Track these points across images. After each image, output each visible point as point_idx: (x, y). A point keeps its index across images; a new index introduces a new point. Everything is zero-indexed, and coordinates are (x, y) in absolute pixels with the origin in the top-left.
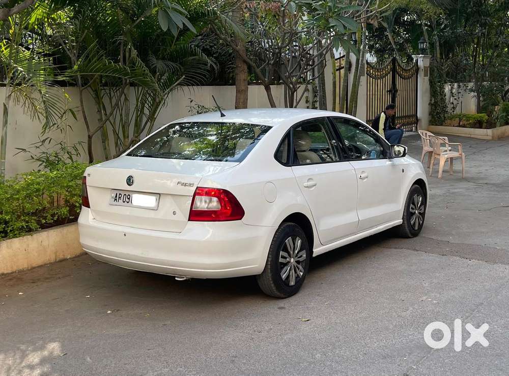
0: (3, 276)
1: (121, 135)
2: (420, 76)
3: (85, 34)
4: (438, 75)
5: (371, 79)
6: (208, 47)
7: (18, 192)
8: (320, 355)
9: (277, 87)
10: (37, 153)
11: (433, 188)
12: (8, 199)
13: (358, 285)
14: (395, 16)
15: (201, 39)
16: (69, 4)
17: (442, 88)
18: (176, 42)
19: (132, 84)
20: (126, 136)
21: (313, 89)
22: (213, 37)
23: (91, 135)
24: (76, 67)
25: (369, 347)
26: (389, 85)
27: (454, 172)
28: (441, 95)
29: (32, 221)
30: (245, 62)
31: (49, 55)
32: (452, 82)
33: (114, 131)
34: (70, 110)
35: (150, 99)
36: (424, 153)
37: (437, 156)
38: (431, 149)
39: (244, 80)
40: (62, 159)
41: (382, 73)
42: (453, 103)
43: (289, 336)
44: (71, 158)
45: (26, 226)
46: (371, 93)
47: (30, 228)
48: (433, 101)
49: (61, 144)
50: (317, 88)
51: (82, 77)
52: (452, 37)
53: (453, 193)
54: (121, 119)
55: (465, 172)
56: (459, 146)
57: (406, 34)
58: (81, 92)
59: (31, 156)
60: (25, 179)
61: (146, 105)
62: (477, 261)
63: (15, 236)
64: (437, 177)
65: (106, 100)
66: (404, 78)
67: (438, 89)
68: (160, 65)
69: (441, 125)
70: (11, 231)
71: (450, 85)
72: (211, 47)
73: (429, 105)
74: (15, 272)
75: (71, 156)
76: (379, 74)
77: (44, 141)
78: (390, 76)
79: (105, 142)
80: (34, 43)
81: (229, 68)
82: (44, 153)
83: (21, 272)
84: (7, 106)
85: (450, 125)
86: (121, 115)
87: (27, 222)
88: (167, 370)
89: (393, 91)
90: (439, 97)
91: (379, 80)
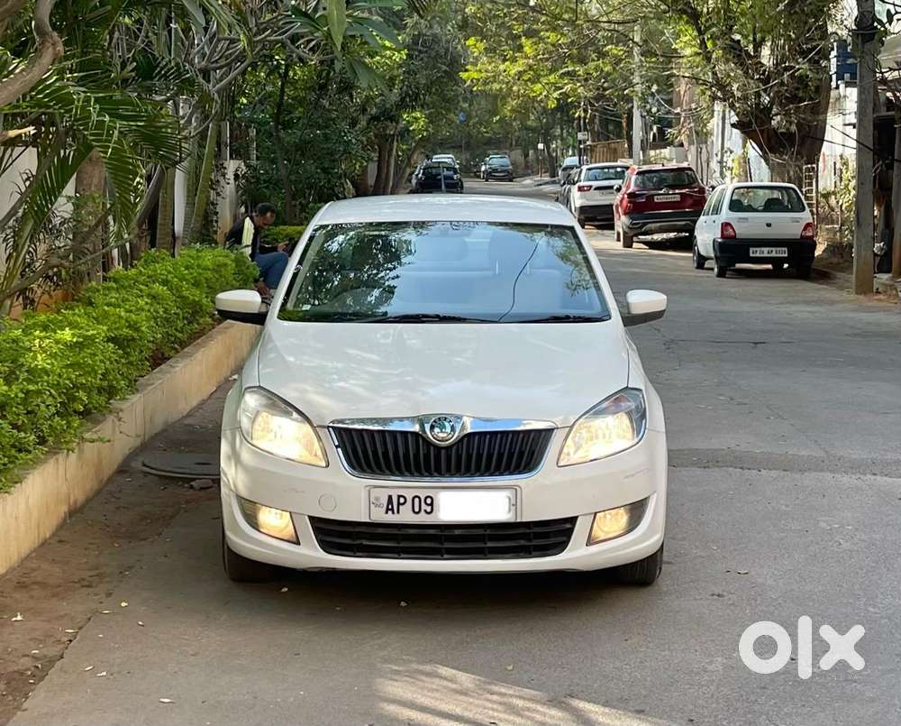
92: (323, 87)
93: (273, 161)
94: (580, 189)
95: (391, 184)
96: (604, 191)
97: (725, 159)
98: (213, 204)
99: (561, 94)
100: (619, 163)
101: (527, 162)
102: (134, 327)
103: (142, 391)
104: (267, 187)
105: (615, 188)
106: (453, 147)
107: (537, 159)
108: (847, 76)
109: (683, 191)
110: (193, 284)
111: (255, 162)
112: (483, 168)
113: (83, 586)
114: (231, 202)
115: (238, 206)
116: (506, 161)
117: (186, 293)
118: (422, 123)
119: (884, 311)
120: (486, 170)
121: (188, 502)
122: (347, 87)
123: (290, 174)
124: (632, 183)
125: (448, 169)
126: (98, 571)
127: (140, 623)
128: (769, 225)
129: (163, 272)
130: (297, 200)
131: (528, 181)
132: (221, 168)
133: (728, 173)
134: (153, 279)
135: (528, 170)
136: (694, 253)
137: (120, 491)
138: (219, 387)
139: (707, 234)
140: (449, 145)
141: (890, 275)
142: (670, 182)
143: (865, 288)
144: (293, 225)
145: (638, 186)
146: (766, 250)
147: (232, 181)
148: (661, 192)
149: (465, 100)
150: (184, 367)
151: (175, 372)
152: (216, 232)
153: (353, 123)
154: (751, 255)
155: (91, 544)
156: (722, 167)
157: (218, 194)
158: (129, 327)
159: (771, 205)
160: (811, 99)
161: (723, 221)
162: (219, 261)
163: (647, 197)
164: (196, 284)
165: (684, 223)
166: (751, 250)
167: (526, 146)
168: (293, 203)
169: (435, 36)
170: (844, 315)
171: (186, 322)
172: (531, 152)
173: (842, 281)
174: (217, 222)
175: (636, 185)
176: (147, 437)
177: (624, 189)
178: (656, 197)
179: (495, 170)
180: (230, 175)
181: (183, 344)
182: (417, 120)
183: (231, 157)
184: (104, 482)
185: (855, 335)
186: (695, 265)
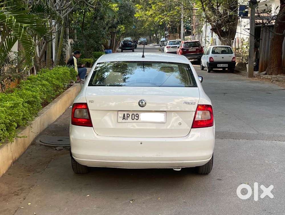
62: (243, 140)
92: (96, 18)
93: (82, 40)
94: (167, 47)
95: (114, 46)
96: (174, 48)
97: (206, 39)
98: (64, 52)
99: (163, 20)
100: (177, 40)
101: (150, 40)
102: (35, 97)
103: (40, 116)
104: (80, 47)
105: (177, 47)
106: (131, 36)
107: (153, 39)
108: (242, 15)
109: (197, 48)
110: (57, 79)
111: (76, 40)
112: (139, 41)
113: (15, 195)
114: (70, 51)
115: (72, 52)
116: (145, 39)
117: (54, 82)
118: (124, 29)
119: (258, 83)
120: (140, 42)
121: (55, 156)
122: (102, 18)
123: (86, 43)
124: (182, 46)
125: (130, 42)
126: (21, 188)
127: (35, 213)
128: (223, 58)
129: (46, 76)
130: (88, 51)
131: (151, 45)
132: (66, 42)
133: (207, 43)
134: (43, 78)
135: (151, 42)
136: (201, 65)
137: (32, 152)
138: (66, 110)
139: (205, 60)
140: (129, 35)
141: (258, 72)
142: (193, 45)
143: (251, 75)
144: (88, 58)
145: (184, 47)
146: (222, 65)
147: (70, 45)
148: (190, 48)
149: (135, 22)
150: (54, 106)
151: (51, 108)
152: (65, 60)
153: (104, 28)
154: (218, 66)
155: (20, 175)
156: (205, 41)
157: (66, 49)
158: (33, 97)
159: (223, 52)
160: (233, 22)
161: (210, 57)
162: (65, 71)
163: (187, 50)
164: (58, 79)
165: (197, 57)
166: (218, 65)
167: (151, 35)
168: (88, 52)
169: (126, 4)
170: (247, 84)
171: (54, 91)
172: (152, 37)
173: (243, 73)
174: (65, 57)
175: (184, 46)
176: (42, 131)
177: (180, 47)
178: (189, 50)
179: (142, 42)
180: (69, 43)
181: (54, 98)
182: (122, 28)
183: (69, 38)
184: (26, 149)
185: (252, 90)
186: (201, 69)
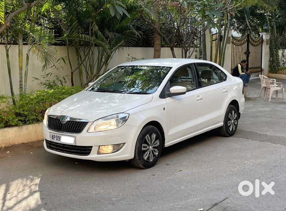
0: (23, 145)
1: (89, 73)
2: (264, 44)
3: (70, 17)
4: (275, 44)
5: (234, 45)
6: (140, 26)
7: (32, 100)
8: (184, 187)
9: (179, 49)
10: (44, 80)
11: (264, 107)
12: (27, 104)
13: (211, 155)
14: (251, 11)
15: (136, 22)
16: (63, 1)
17: (277, 52)
18: (120, 22)
19: (96, 45)
20: (92, 73)
21: (200, 51)
22: (142, 20)
23: (73, 71)
24: (65, 35)
25: (211, 184)
26: (245, 50)
27: (278, 99)
28: (276, 56)
29: (39, 116)
30: (159, 34)
31: (52, 29)
32: (283, 49)
33: (86, 70)
34: (62, 58)
35: (105, 54)
36: (262, 88)
37: (268, 90)
38: (265, 86)
39: (159, 44)
40: (57, 84)
41: (241, 42)
42: (283, 61)
43: (169, 178)
44: (62, 84)
45: (36, 118)
46: (234, 54)
47: (38, 120)
48: (271, 60)
49: (57, 76)
50: (202, 50)
51: (69, 40)
52: (283, 23)
53: (276, 110)
54: (90, 65)
55: (284, 99)
56: (281, 84)
57: (258, 21)
58: (68, 48)
59: (41, 82)
60: (36, 93)
61: (103, 57)
62: (280, 145)
63: (30, 124)
64: (268, 102)
65: (82, 54)
66: (254, 46)
67: (275, 52)
68: (111, 35)
69: (276, 73)
70: (28, 120)
71: (282, 50)
72: (141, 26)
73: (269, 61)
74: (30, 142)
75: (62, 83)
76: (239, 43)
77: (48, 75)
78: (246, 45)
79: (81, 76)
80: (45, 22)
81: (151, 37)
82: (47, 81)
83: (33, 142)
84: (28, 55)
85: (281, 73)
86: (90, 62)
87: (37, 116)
88: (103, 191)
89: (248, 53)
90: (275, 57)
91: (239, 46)
